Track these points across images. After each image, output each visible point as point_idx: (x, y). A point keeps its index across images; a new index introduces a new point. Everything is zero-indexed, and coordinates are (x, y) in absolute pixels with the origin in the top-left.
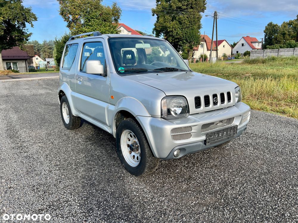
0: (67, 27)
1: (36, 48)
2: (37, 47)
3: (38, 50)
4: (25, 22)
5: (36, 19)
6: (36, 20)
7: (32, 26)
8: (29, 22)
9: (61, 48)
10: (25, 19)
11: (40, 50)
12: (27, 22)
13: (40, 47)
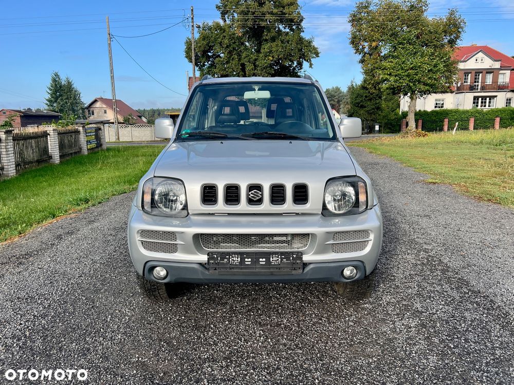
0: (360, 62)
1: (336, 99)
2: (337, 97)
3: (339, 102)
4: (304, 61)
5: (317, 54)
6: (319, 56)
7: (311, 66)
8: (307, 61)
9: (356, 97)
10: (303, 56)
11: (341, 101)
12: (305, 60)
13: (342, 96)
